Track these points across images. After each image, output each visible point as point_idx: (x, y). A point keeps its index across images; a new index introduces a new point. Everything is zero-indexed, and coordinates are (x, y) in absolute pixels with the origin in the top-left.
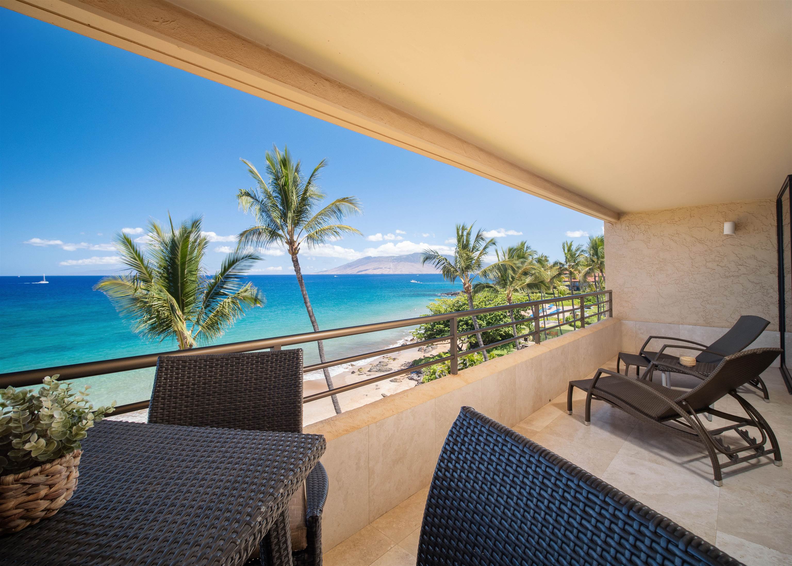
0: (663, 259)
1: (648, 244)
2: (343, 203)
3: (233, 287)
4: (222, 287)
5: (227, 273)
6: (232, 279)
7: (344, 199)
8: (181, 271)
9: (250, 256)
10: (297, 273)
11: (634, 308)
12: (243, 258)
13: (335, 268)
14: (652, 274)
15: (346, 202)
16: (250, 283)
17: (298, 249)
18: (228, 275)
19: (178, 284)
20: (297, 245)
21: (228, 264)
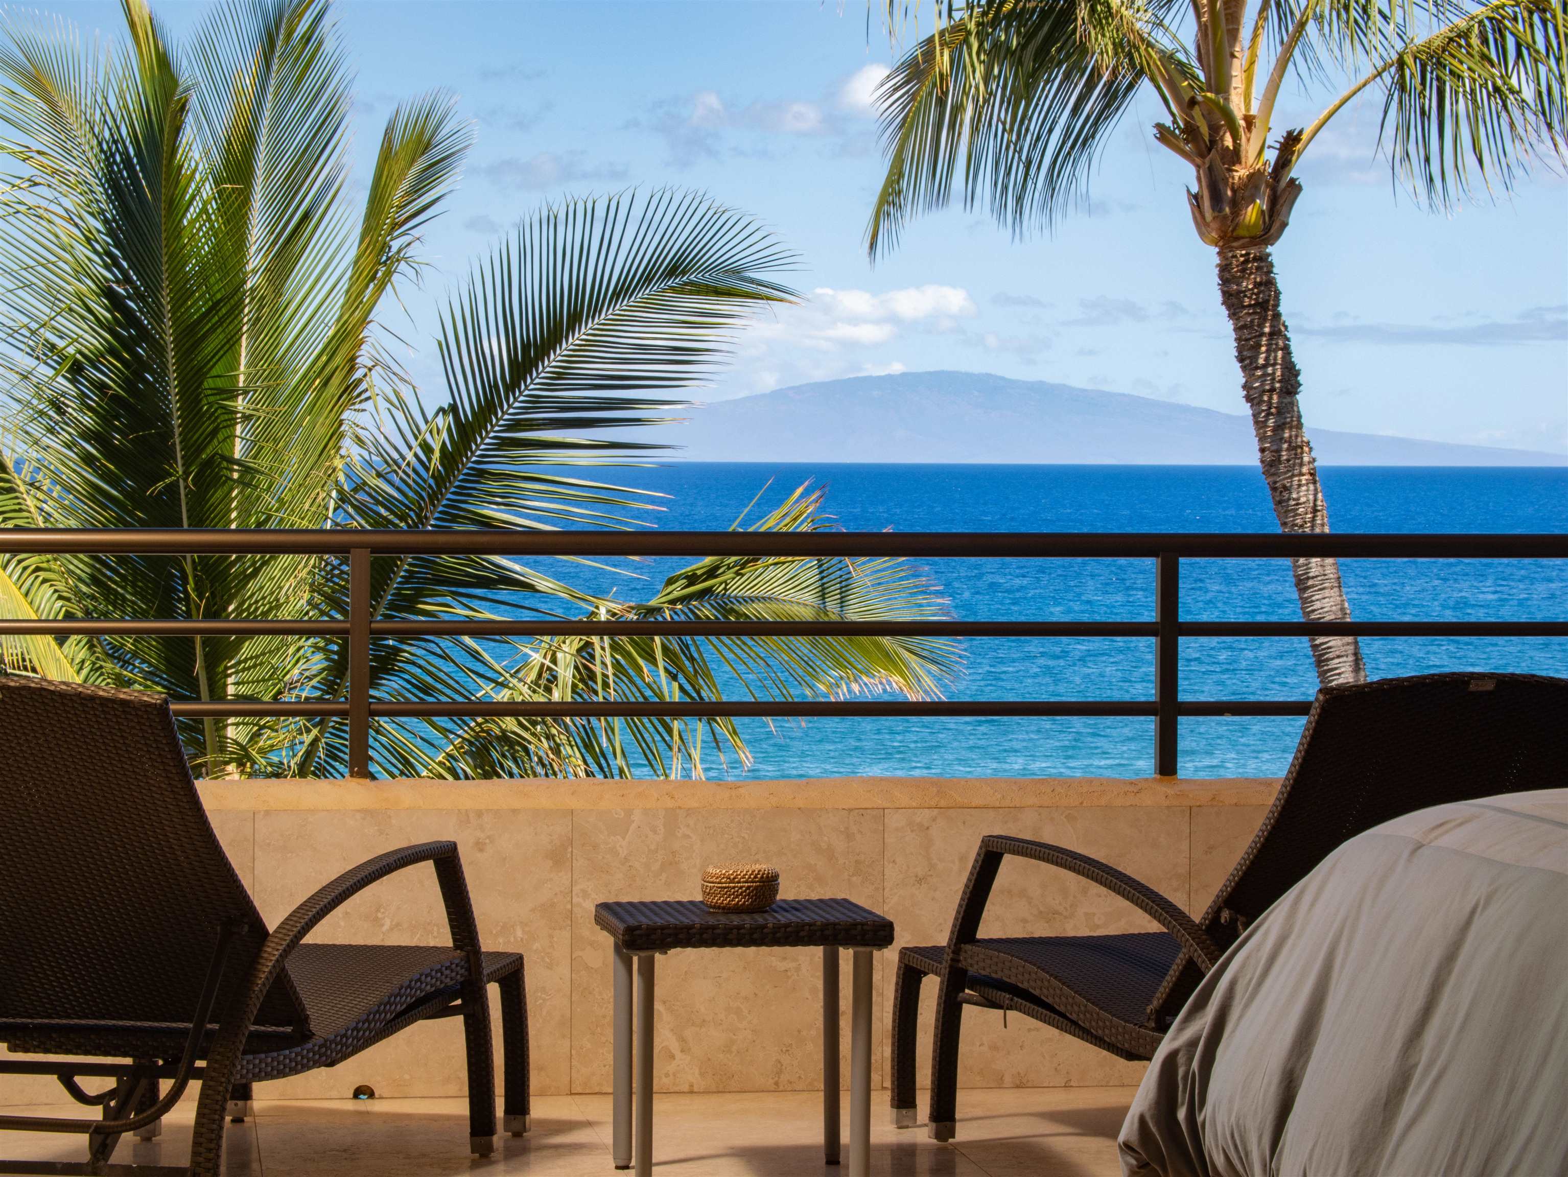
8: (183, 394)
16: (799, 491)
17: (1274, 190)
18: (516, 425)
19: (172, 489)
20: (1271, 156)
21: (510, 335)
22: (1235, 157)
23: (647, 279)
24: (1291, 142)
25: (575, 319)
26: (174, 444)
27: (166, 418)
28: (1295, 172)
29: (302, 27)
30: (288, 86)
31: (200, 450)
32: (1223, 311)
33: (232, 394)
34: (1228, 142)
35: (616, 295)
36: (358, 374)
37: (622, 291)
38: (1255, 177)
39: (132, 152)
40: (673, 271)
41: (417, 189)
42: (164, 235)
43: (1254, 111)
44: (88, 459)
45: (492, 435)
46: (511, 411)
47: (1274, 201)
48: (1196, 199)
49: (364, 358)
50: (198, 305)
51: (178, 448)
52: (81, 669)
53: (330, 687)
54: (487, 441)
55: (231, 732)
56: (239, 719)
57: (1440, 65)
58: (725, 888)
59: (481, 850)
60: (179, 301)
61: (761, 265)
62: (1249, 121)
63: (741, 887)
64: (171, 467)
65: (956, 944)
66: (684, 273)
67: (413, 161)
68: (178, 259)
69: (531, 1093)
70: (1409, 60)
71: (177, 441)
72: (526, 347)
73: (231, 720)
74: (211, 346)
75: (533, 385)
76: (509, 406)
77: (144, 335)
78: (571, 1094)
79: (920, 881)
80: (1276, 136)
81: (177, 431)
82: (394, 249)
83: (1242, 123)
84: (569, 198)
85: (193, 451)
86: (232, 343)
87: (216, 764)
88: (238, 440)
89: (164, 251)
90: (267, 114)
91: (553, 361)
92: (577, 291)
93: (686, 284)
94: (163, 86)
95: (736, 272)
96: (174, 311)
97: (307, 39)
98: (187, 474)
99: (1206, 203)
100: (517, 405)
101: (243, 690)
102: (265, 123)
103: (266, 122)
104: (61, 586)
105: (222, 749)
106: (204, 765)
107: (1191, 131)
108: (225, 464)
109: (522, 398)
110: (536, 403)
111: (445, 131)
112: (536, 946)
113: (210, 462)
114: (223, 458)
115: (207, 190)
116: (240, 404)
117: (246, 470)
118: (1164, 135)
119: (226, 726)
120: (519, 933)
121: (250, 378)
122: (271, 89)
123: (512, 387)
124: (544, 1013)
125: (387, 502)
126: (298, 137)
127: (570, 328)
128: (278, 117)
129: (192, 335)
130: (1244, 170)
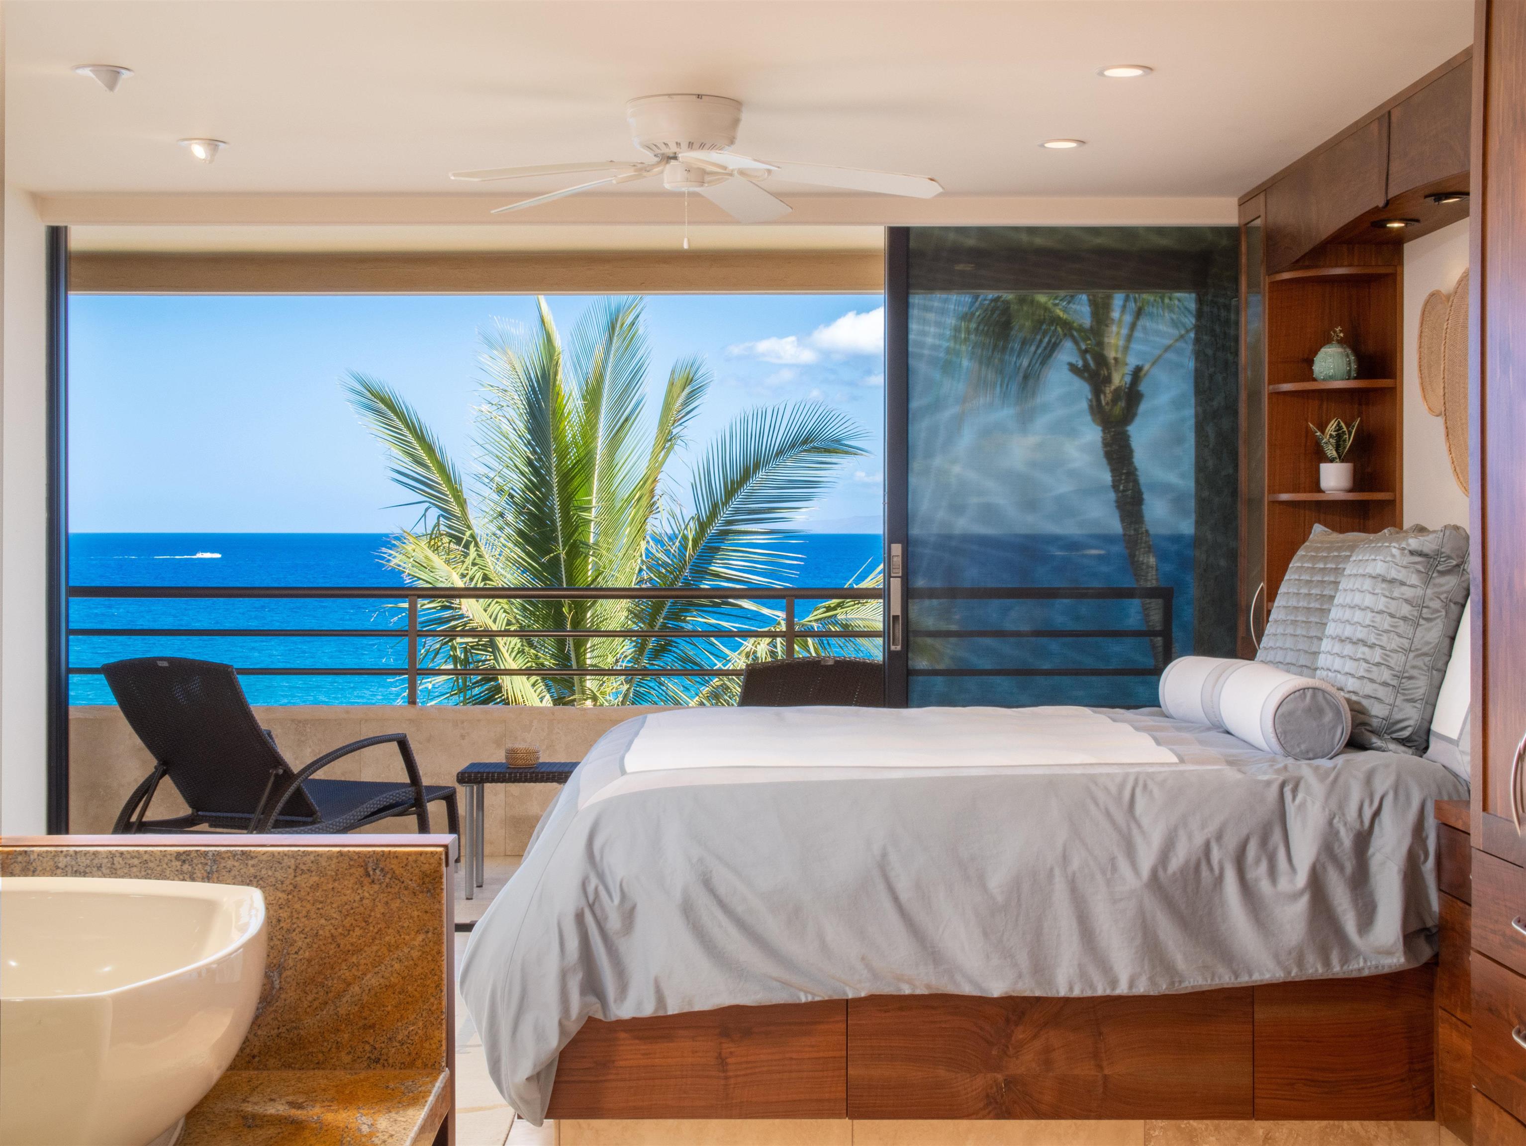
6: (746, 539)
8: (563, 509)
9: (807, 439)
18: (728, 522)
19: (557, 558)
20: (1128, 379)
21: (725, 477)
22: (1108, 380)
23: (793, 446)
24: (1138, 371)
25: (757, 467)
26: (557, 535)
27: (553, 522)
28: (1140, 388)
30: (621, 350)
31: (572, 536)
33: (588, 510)
34: (1105, 372)
35: (777, 455)
36: (655, 499)
37: (780, 453)
38: (1119, 390)
39: (536, 385)
40: (805, 442)
41: (685, 404)
42: (551, 428)
43: (1118, 356)
45: (715, 528)
46: (725, 516)
48: (1090, 402)
50: (572, 457)
51: (560, 537)
52: (512, 652)
53: (635, 660)
54: (713, 531)
55: (588, 684)
56: (593, 677)
60: (560, 460)
61: (849, 438)
62: (1116, 361)
64: (556, 547)
66: (811, 442)
67: (684, 388)
68: (561, 435)
71: (560, 533)
72: (732, 482)
73: (588, 677)
74: (576, 483)
75: (735, 503)
76: (724, 513)
77: (543, 479)
80: (1129, 369)
81: (559, 528)
82: (674, 434)
83: (1113, 361)
84: (755, 407)
85: (567, 537)
86: (588, 481)
87: (580, 700)
88: (592, 534)
89: (552, 436)
90: (610, 365)
91: (746, 489)
92: (758, 454)
93: (812, 448)
94: (549, 350)
95: (838, 441)
97: (633, 324)
98: (563, 550)
99: (1095, 403)
100: (727, 512)
101: (593, 661)
103: (609, 369)
105: (583, 693)
106: (574, 700)
107: (1087, 367)
108: (581, 545)
109: (730, 509)
110: (737, 511)
111: (699, 374)
114: (581, 542)
115: (575, 401)
116: (592, 514)
118: (1073, 368)
119: (585, 681)
121: (598, 501)
122: (612, 352)
123: (725, 503)
125: (665, 565)
126: (626, 376)
127: (754, 472)
128: (615, 367)
129: (566, 478)
130: (1113, 387)
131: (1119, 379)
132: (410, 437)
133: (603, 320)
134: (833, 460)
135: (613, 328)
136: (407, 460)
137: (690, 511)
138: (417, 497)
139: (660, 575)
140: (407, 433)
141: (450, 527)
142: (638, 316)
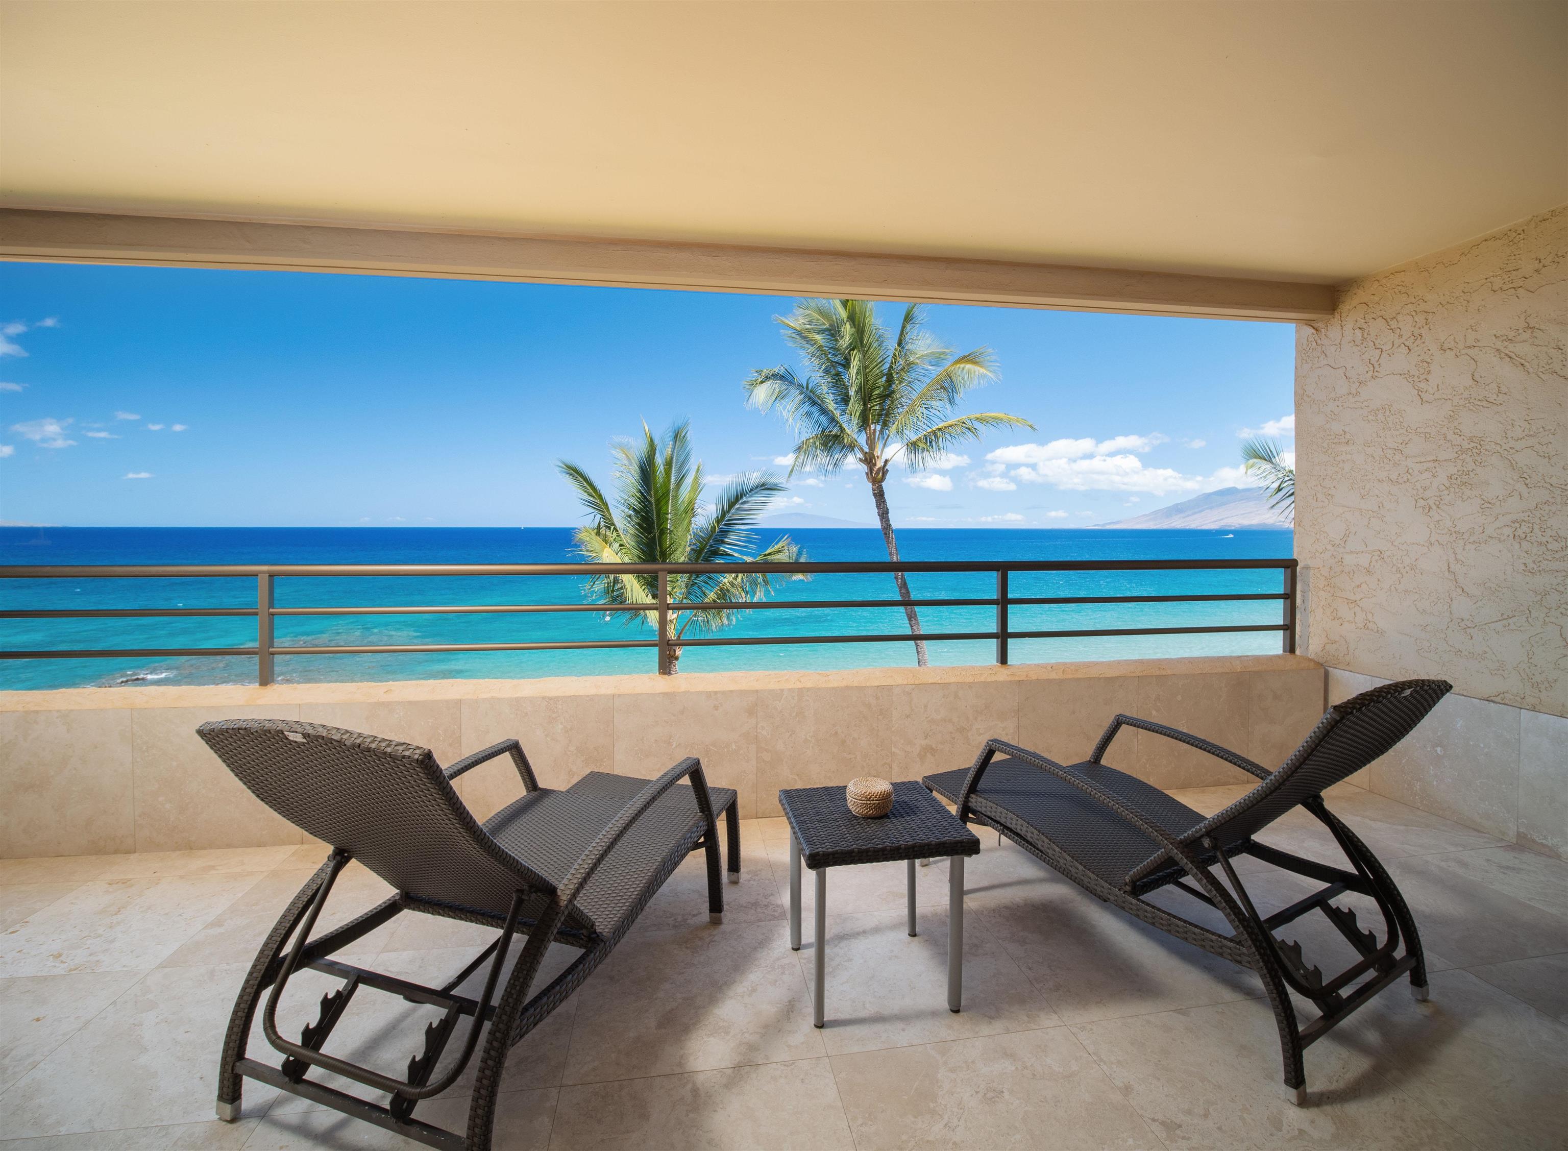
0: (1471, 440)
1: (1422, 385)
2: (961, 365)
3: (739, 541)
4: (723, 542)
5: (728, 517)
6: (737, 527)
7: (964, 357)
8: (656, 514)
9: (763, 485)
10: (881, 520)
11: (1370, 625)
12: (751, 490)
13: (1144, 515)
14: (1431, 502)
15: (966, 362)
16: (786, 537)
17: (883, 471)
18: (729, 520)
19: (655, 535)
20: (883, 464)
21: (729, 500)
22: (875, 465)
23: (757, 487)
24: (886, 461)
25: (742, 497)
27: (653, 519)
28: (887, 467)
29: (683, 435)
30: (680, 447)
31: (661, 526)
32: (873, 497)
33: (668, 514)
34: (874, 461)
36: (695, 510)
38: (879, 469)
42: (652, 478)
43: (879, 455)
44: (637, 529)
45: (724, 522)
47: (883, 474)
48: (867, 473)
49: (696, 506)
50: (660, 493)
54: (724, 524)
57: (915, 444)
58: (864, 804)
59: (717, 710)
60: (655, 494)
61: (780, 483)
62: (878, 457)
63: (874, 804)
64: (654, 531)
65: (967, 794)
66: (765, 486)
68: (655, 484)
69: (740, 817)
70: (909, 444)
71: (656, 525)
72: (731, 503)
74: (663, 503)
75: (733, 511)
77: (648, 500)
78: (757, 818)
79: (908, 717)
80: (883, 460)
81: (656, 522)
83: (876, 458)
85: (659, 526)
86: (667, 502)
88: (669, 524)
89: (652, 482)
90: (675, 453)
91: (737, 506)
92: (742, 490)
93: (765, 488)
94: (652, 447)
95: (775, 486)
96: (654, 496)
97: (684, 437)
98: (657, 532)
99: (869, 474)
101: (670, 579)
102: (675, 455)
104: (630, 557)
107: (866, 459)
109: (731, 514)
110: (734, 515)
112: (741, 752)
113: (662, 529)
114: (665, 528)
115: (662, 467)
116: (669, 516)
117: (670, 531)
118: (860, 460)
120: (734, 747)
121: (672, 510)
122: (676, 448)
123: (729, 511)
124: (745, 782)
125: (702, 538)
126: (682, 458)
127: (741, 499)
128: (677, 455)
129: (658, 501)
130: (877, 468)
131: (880, 464)
132: (586, 485)
133: (671, 434)
134: (773, 493)
135: (677, 437)
136: (586, 494)
137: (715, 516)
138: (592, 510)
139: (700, 542)
140: (584, 483)
141: (605, 522)
142: (686, 433)
